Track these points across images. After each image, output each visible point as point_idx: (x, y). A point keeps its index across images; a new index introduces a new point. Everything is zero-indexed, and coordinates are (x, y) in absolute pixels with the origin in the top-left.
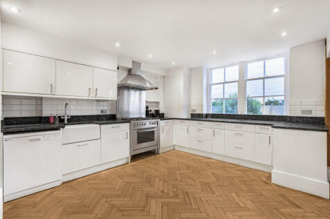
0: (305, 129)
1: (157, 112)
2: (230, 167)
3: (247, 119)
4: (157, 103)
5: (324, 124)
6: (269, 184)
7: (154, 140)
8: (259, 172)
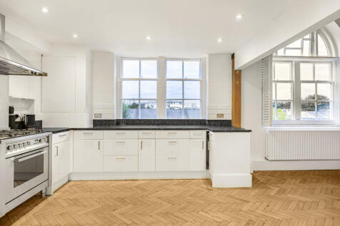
0: (222, 131)
1: (31, 117)
2: (167, 184)
3: (168, 125)
4: (30, 102)
5: (231, 126)
6: (211, 190)
7: (42, 173)
8: (195, 181)
